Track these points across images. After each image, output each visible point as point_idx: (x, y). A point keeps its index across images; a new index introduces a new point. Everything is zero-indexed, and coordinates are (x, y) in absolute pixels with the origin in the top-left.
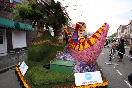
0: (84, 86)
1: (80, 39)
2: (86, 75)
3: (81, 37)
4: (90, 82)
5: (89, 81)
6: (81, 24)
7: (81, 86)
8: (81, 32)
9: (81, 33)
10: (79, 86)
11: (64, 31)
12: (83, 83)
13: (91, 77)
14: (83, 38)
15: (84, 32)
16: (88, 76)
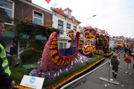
0: (25, 87)
1: (87, 47)
2: (32, 78)
3: (89, 44)
4: (31, 86)
5: (31, 84)
6: (89, 31)
7: (24, 86)
8: (89, 39)
9: (89, 41)
10: (22, 86)
11: (72, 39)
12: (25, 84)
13: (34, 82)
14: (91, 45)
15: (92, 39)
16: (33, 80)
